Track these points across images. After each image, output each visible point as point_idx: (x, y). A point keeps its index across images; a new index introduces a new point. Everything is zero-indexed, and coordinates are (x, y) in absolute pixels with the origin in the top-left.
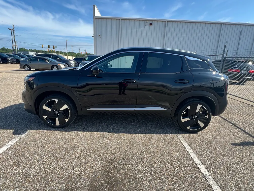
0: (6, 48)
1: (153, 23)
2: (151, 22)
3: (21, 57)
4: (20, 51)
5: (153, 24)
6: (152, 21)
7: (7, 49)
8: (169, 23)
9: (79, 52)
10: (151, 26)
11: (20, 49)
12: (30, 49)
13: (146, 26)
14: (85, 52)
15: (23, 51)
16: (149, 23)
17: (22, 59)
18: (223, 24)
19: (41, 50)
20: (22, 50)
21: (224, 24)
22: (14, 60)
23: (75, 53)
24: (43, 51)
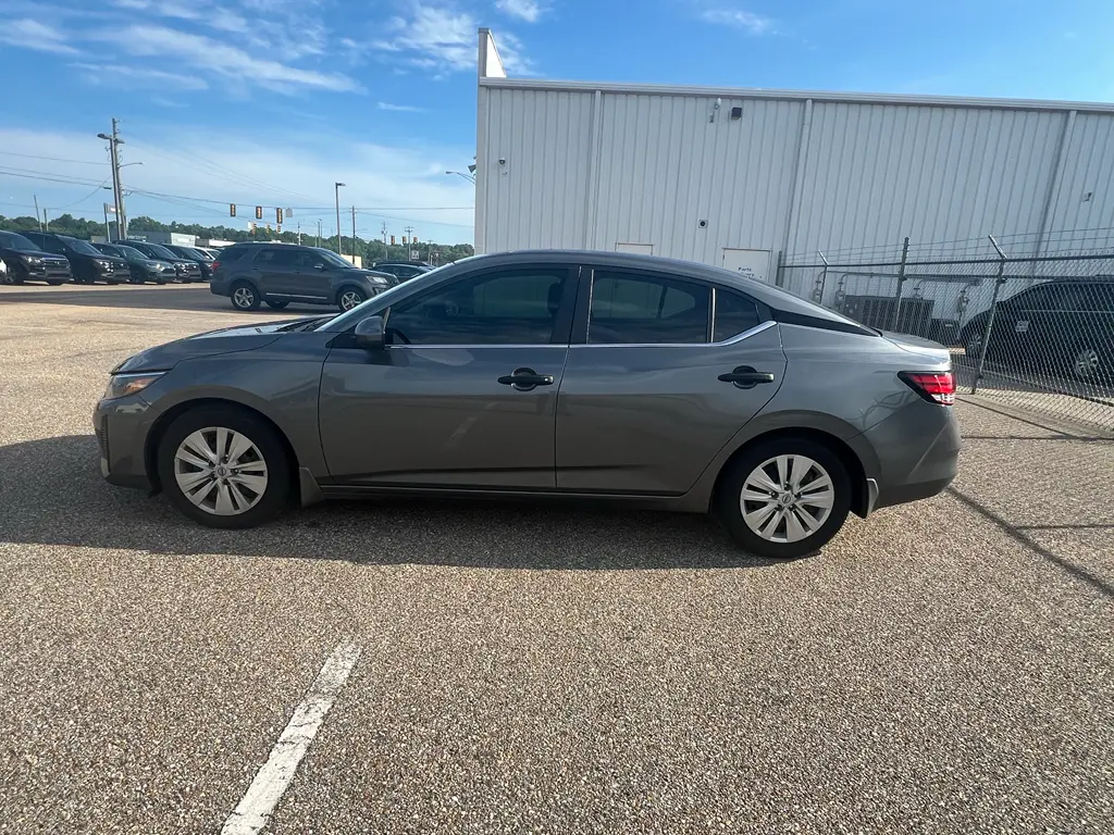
0: (76, 217)
1: (747, 107)
2: (737, 104)
3: (151, 258)
4: (135, 229)
5: (744, 112)
6: (743, 98)
7: (82, 220)
8: (819, 107)
9: (380, 237)
10: (735, 124)
11: (133, 222)
12: (174, 223)
13: (712, 121)
14: (406, 235)
15: (145, 230)
16: (727, 107)
17: (155, 264)
18: (1073, 114)
19: (222, 227)
20: (140, 225)
21: (1079, 112)
22: (121, 268)
23: (362, 242)
24: (227, 230)
